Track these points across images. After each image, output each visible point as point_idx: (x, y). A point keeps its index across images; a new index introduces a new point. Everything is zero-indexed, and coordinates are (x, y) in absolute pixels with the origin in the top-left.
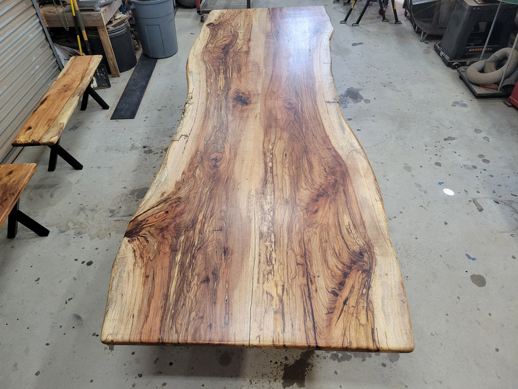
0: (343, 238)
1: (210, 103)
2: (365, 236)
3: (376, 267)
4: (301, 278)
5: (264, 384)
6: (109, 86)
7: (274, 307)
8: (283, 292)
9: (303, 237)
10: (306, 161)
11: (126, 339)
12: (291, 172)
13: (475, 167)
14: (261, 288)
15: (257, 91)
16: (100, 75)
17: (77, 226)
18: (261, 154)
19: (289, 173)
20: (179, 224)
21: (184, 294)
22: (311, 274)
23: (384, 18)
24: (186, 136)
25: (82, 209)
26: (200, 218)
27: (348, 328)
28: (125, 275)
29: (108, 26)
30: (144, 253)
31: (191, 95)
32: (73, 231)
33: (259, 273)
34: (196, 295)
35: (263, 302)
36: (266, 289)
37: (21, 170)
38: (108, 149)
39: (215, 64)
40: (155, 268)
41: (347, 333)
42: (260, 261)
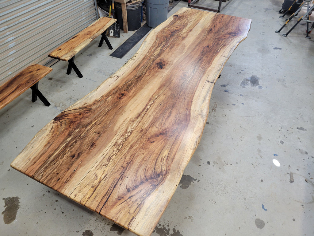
0: (156, 163)
1: (143, 62)
2: (168, 166)
3: (161, 186)
4: (118, 174)
5: (102, 224)
6: (119, 37)
7: (94, 184)
8: (104, 178)
9: (136, 153)
10: (169, 112)
11: (20, 169)
12: (157, 115)
13: (307, 153)
14: (95, 171)
15: (173, 62)
16: (116, 30)
17: (63, 106)
18: (149, 99)
19: (155, 115)
20: (81, 122)
21: (58, 159)
22: (125, 175)
23: (307, 36)
24: (118, 77)
25: (70, 99)
26: (93, 123)
27: (121, 211)
28: (40, 138)
29: (128, 4)
30: (56, 131)
31: (136, 54)
32: (60, 108)
33: (99, 163)
34: (63, 162)
35: (91, 179)
36: (97, 173)
37: (44, 70)
38: (99, 71)
39: (162, 40)
40: (55, 140)
41: (119, 214)
42: (105, 157)
